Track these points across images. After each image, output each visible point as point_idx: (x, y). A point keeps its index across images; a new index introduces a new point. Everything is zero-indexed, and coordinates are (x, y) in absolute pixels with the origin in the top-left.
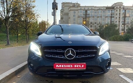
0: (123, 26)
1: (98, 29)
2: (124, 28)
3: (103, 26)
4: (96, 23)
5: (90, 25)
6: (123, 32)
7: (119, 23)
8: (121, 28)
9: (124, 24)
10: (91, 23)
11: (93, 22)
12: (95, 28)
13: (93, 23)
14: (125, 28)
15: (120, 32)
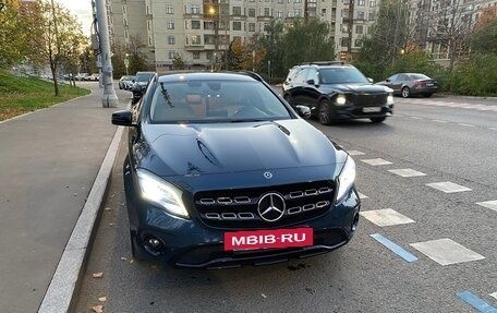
0: (346, 28)
1: (262, 40)
2: (347, 35)
3: (280, 27)
4: (252, 13)
5: (231, 22)
6: (346, 49)
7: (334, 16)
8: (339, 35)
9: (349, 21)
10: (237, 11)
11: (242, 9)
12: (251, 34)
13: (242, 14)
14: (350, 34)
15: (336, 52)
